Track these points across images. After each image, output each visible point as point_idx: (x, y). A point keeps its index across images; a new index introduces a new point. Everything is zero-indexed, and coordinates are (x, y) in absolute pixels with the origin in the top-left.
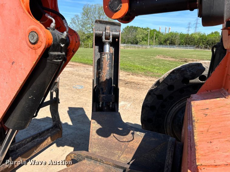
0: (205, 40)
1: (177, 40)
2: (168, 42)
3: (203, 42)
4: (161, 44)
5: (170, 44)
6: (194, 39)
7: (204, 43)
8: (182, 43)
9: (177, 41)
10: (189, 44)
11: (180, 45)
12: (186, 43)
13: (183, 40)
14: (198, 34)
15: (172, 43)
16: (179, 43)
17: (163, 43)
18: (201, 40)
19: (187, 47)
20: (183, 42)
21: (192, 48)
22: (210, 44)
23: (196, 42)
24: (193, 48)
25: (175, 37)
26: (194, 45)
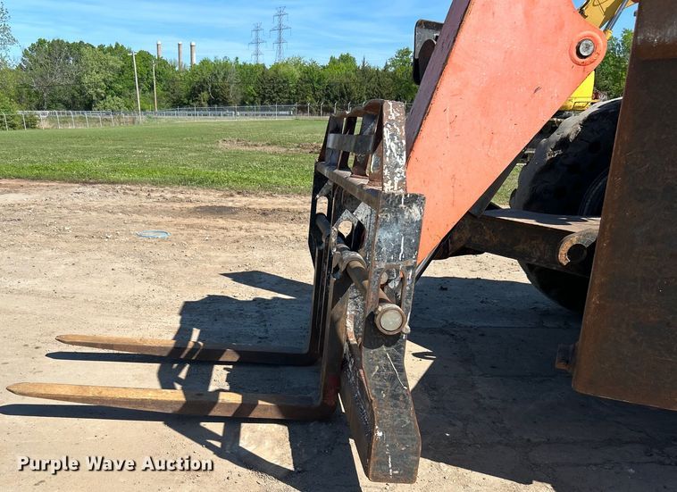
0: (318, 82)
1: (232, 86)
2: (205, 95)
3: (314, 90)
4: (178, 104)
5: (211, 103)
6: (284, 82)
7: (317, 93)
8: (252, 98)
9: (233, 92)
10: (272, 102)
11: (243, 103)
12: (264, 98)
13: (252, 88)
14: (296, 65)
15: (218, 101)
16: (239, 97)
17: (186, 101)
18: (308, 85)
19: (268, 109)
20: (254, 93)
21: (283, 113)
22: (336, 97)
23: (294, 91)
24: (288, 113)
25: (224, 78)
26: (289, 103)
